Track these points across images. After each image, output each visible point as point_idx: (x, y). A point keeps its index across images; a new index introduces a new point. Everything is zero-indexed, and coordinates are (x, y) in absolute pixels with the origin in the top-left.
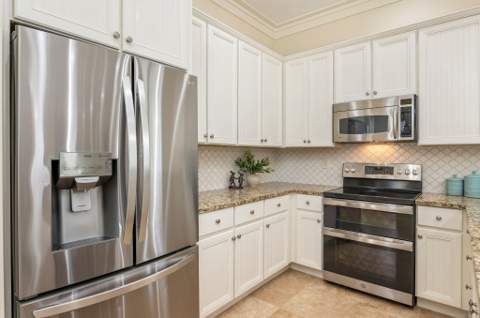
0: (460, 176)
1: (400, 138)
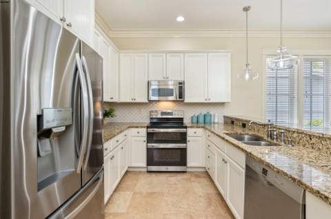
0: (196, 115)
1: (178, 99)
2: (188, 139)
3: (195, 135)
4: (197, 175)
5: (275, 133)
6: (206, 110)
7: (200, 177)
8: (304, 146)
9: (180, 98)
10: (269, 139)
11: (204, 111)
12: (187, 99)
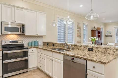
2: (29, 54)
3: (32, 52)
4: (34, 71)
5: (68, 46)
6: (35, 39)
7: (36, 72)
8: (76, 49)
9: (23, 33)
10: (66, 49)
11: (34, 40)
12: (27, 34)
